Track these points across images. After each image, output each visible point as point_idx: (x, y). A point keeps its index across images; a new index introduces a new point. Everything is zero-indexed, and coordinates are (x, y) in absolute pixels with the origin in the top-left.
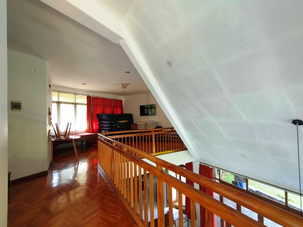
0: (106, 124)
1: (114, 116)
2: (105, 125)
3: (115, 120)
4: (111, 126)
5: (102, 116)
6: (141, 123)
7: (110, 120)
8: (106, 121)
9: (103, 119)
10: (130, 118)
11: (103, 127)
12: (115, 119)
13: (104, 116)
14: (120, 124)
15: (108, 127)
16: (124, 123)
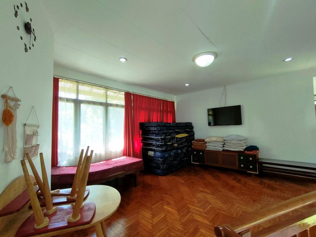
0: (157, 140)
1: (169, 126)
2: (154, 143)
3: (171, 133)
4: (165, 145)
5: (150, 126)
6: (214, 139)
7: (163, 133)
8: (157, 134)
9: (151, 132)
10: (190, 130)
11: (151, 145)
12: (170, 131)
13: (153, 126)
14: (177, 141)
15: (161, 146)
16: (183, 138)
